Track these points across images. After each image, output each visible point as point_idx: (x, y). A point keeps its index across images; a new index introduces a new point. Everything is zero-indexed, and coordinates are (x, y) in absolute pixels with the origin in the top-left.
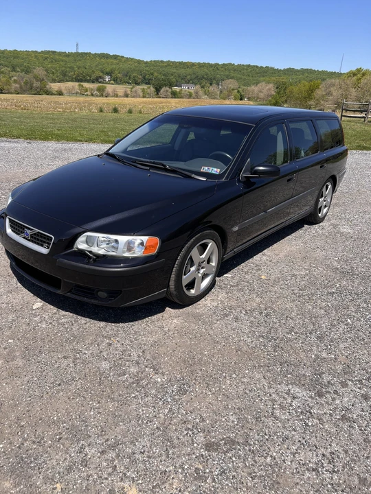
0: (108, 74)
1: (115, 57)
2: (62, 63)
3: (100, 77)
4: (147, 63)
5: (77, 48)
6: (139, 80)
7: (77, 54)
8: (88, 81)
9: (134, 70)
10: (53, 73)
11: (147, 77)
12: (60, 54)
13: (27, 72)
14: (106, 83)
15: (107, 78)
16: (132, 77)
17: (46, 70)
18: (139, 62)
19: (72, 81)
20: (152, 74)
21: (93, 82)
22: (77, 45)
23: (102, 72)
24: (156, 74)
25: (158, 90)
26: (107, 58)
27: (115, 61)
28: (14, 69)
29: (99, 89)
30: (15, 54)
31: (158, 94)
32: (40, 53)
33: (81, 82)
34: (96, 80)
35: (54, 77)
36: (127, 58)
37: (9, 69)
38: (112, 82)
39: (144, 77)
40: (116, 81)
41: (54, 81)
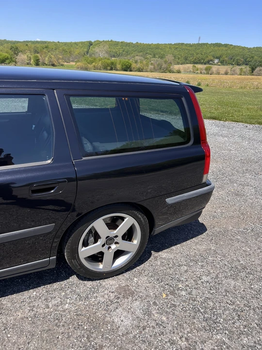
0: (217, 58)
1: (226, 45)
2: (186, 51)
3: (211, 60)
4: (250, 49)
5: (199, 40)
6: (241, 62)
7: (198, 45)
8: (202, 63)
9: (238, 55)
10: (179, 58)
11: (248, 60)
12: (187, 45)
13: (162, 58)
14: (215, 65)
15: (216, 61)
16: (236, 60)
17: (175, 57)
18: (244, 48)
19: (191, 63)
20: (253, 57)
21: (205, 64)
22: (200, 38)
23: (214, 57)
24: (256, 57)
25: (253, 69)
26: (219, 46)
27: (224, 49)
28: (154, 56)
29: (206, 69)
30: (158, 46)
31: (253, 72)
32: (173, 45)
33: (197, 64)
34: (208, 62)
35: (179, 61)
36: (235, 46)
37: (151, 56)
38: (220, 64)
39: (245, 60)
40: (223, 63)
41: (178, 63)
